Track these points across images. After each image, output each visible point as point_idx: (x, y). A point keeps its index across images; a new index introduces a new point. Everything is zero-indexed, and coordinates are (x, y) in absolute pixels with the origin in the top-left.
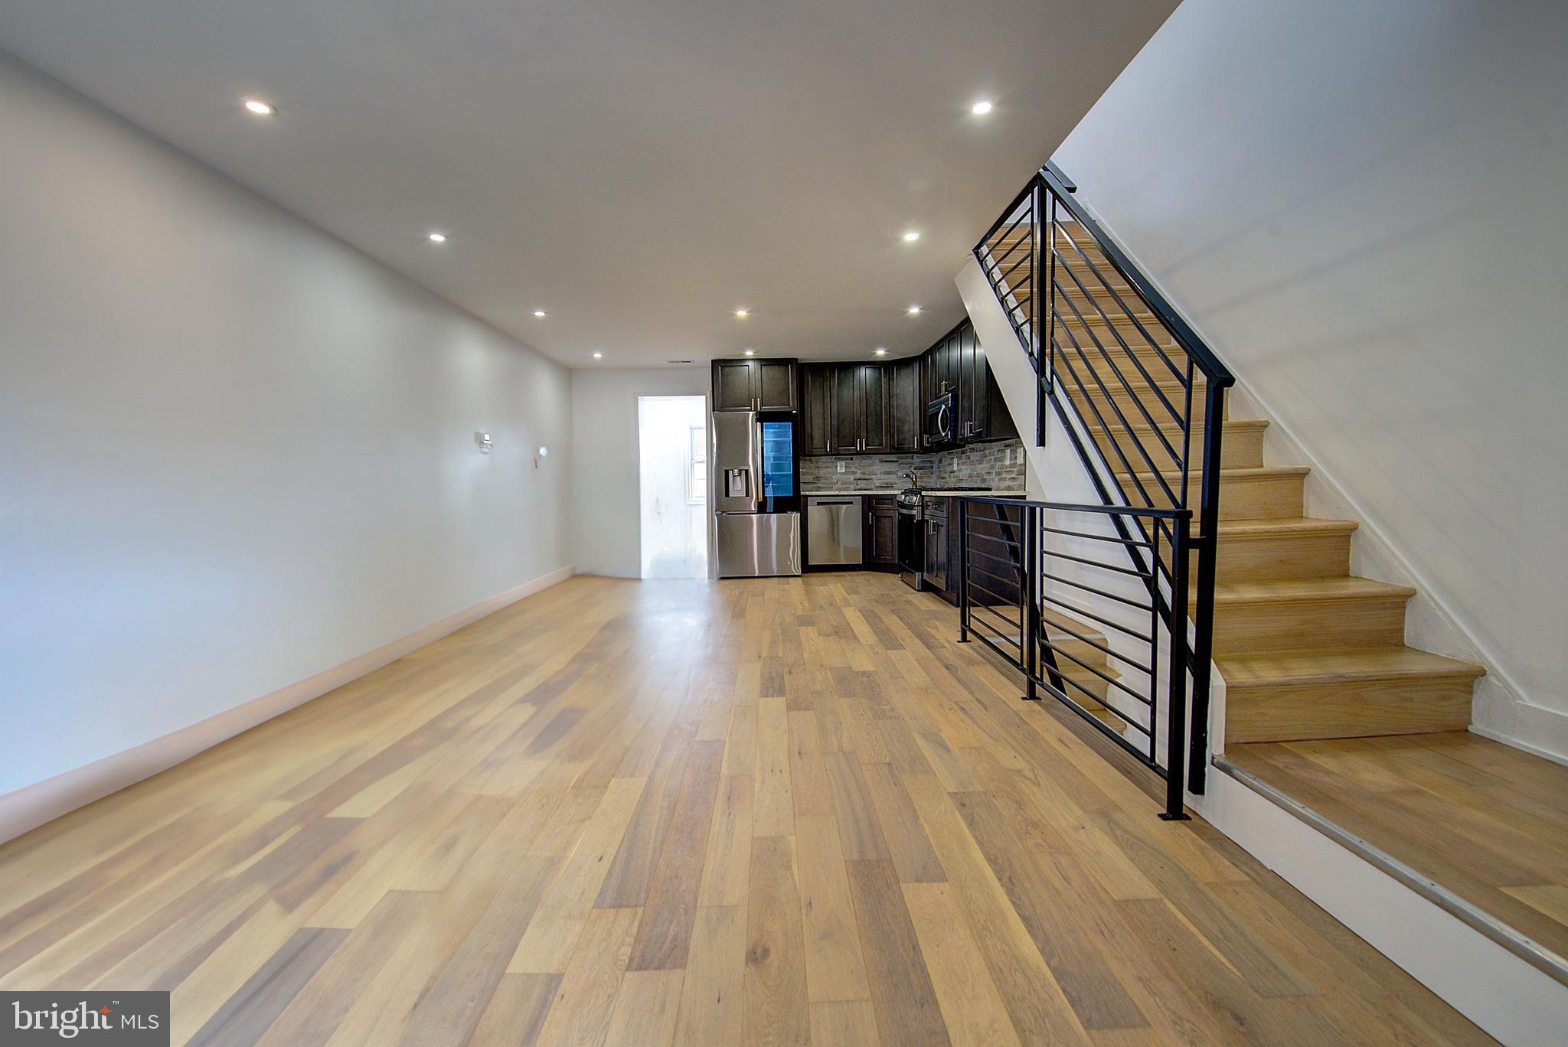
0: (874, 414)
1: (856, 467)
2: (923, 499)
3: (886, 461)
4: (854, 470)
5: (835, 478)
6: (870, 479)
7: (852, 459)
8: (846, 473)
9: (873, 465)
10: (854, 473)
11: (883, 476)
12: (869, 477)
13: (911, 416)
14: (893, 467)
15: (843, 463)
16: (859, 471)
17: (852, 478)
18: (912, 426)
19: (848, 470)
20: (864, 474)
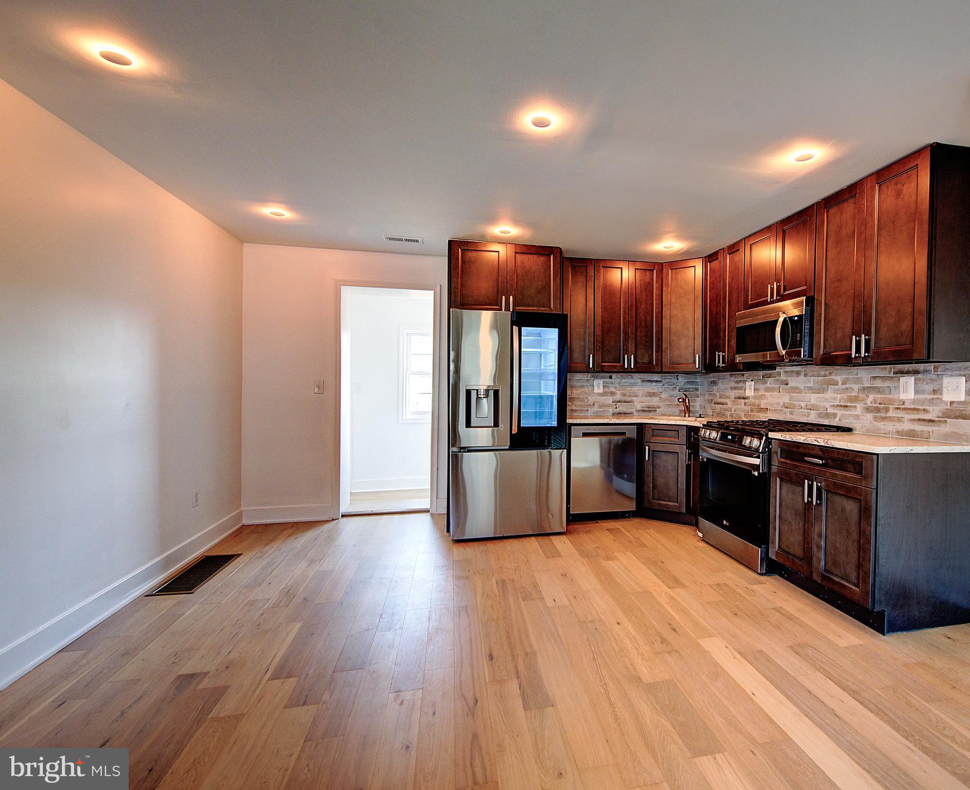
0: (643, 325)
1: (615, 388)
2: (770, 443)
3: (648, 381)
4: (613, 390)
5: (591, 399)
6: (631, 402)
7: (611, 378)
8: (604, 394)
9: (634, 384)
10: (613, 394)
11: (645, 399)
12: (628, 399)
13: (691, 329)
14: (656, 388)
15: (601, 382)
16: (619, 392)
17: (609, 400)
18: (691, 342)
19: (606, 390)
20: (624, 395)
